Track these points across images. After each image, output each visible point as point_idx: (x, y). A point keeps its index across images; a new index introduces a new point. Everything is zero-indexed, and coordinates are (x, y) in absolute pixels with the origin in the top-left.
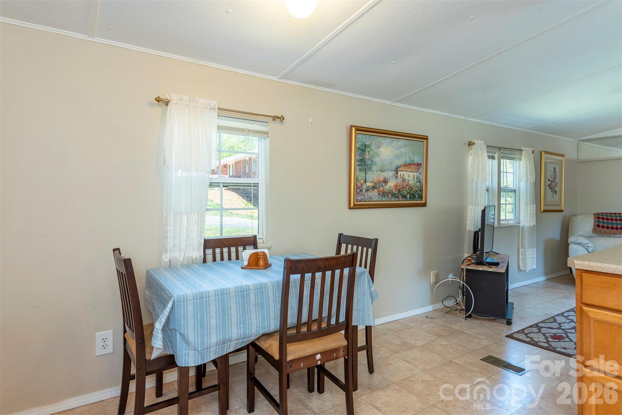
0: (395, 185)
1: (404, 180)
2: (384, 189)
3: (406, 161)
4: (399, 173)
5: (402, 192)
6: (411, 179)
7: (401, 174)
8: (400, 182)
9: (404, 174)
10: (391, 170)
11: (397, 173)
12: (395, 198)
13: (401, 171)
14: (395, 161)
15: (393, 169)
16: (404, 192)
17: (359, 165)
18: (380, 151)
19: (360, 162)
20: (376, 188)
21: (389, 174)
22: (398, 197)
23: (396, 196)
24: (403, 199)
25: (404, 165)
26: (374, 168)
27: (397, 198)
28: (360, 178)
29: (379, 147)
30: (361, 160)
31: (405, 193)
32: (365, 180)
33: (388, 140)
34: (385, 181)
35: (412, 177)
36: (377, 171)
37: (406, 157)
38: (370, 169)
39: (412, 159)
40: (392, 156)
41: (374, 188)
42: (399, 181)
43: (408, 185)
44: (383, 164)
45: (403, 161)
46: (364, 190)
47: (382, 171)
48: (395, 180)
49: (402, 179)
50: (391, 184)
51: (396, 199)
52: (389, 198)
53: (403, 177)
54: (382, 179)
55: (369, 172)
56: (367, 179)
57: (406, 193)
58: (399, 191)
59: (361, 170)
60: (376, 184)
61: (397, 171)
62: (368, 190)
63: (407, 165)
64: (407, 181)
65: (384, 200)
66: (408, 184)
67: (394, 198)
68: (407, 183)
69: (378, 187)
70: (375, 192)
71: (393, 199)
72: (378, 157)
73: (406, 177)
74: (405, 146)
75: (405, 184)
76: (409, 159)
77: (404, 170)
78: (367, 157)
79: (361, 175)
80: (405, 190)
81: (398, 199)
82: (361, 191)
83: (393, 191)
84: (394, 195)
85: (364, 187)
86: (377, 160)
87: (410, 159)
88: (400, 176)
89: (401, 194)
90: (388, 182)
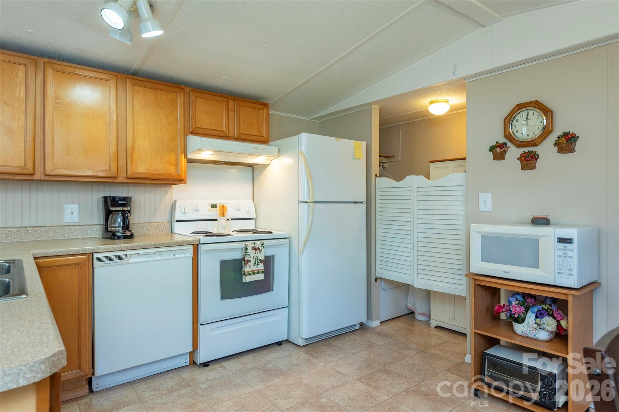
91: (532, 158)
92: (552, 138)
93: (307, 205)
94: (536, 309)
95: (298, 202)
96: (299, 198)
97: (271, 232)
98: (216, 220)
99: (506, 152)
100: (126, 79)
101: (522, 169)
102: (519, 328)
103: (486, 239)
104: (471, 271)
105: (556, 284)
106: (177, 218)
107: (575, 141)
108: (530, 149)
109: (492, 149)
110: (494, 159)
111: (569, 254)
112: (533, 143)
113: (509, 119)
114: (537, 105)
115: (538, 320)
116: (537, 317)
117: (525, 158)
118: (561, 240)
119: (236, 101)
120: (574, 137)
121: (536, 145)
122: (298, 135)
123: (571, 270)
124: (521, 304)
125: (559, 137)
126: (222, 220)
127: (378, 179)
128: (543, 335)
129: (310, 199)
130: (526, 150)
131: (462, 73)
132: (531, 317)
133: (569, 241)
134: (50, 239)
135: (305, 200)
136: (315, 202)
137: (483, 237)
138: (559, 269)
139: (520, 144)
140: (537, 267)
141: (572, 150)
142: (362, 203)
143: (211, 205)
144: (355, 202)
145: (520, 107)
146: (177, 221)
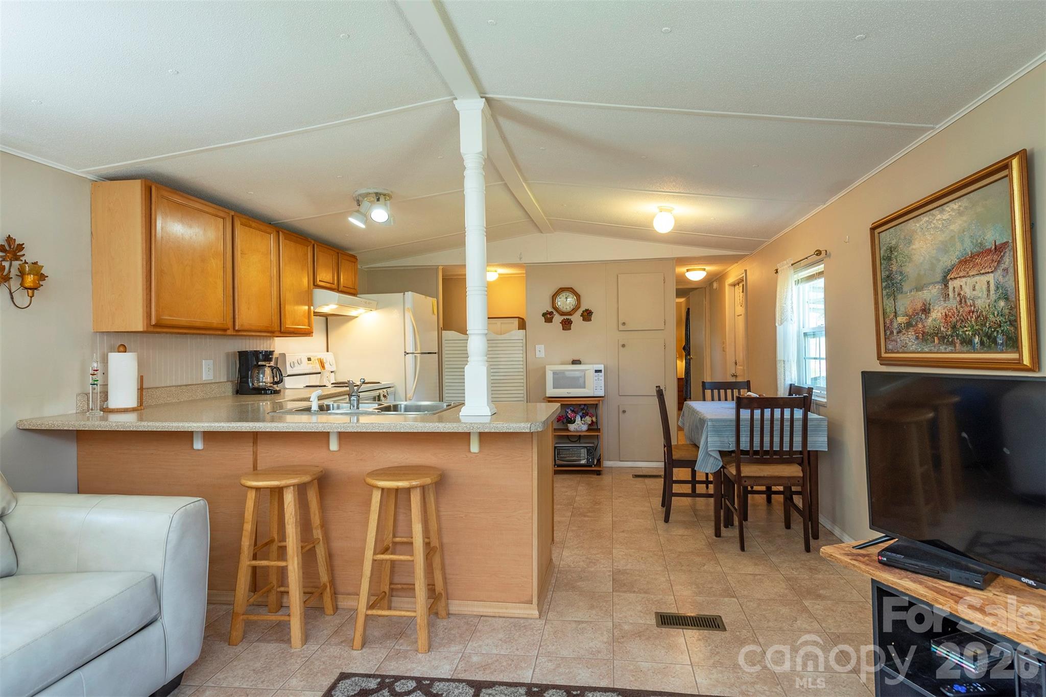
0: (944, 314)
1: (962, 300)
2: (924, 327)
3: (965, 250)
4: (951, 284)
5: (961, 330)
6: (980, 295)
7: (954, 288)
8: (954, 306)
9: (961, 286)
10: (934, 283)
11: (946, 286)
12: (947, 345)
13: (955, 278)
14: (940, 261)
15: (938, 280)
16: (965, 329)
17: (886, 288)
18: (913, 249)
19: (886, 281)
20: (912, 326)
21: (932, 293)
22: (952, 343)
23: (948, 341)
24: (965, 349)
25: (960, 262)
26: (906, 287)
27: (950, 344)
28: (888, 310)
29: (910, 242)
30: (888, 277)
31: (967, 333)
32: (895, 313)
33: (925, 219)
34: (926, 310)
35: (982, 288)
36: (911, 291)
37: (962, 242)
38: (900, 290)
39: (979, 241)
40: (935, 251)
41: (909, 325)
42: (953, 303)
43: (973, 312)
44: (919, 274)
45: (957, 253)
46: (895, 332)
47: (919, 289)
48: (942, 303)
49: (958, 299)
50: (937, 314)
51: (950, 348)
52: (935, 346)
53: (959, 294)
54: (919, 306)
55: (899, 296)
56: (897, 309)
57: (970, 333)
58: (954, 327)
59: (888, 296)
60: (910, 317)
61: (945, 282)
62: (899, 332)
63: (967, 262)
64: (971, 301)
65: (926, 350)
66: (973, 308)
67: (944, 346)
68: (971, 306)
69: (914, 323)
70: (911, 334)
71: (942, 348)
72: (909, 262)
73: (967, 291)
74: (960, 214)
75: (967, 309)
76: (972, 242)
77: (961, 274)
78: (894, 268)
79: (889, 304)
80: (967, 325)
81: (953, 348)
82: (892, 333)
83: (942, 329)
84: (944, 338)
85: (895, 325)
86: (909, 269)
87: (975, 241)
88: (954, 291)
89: (958, 335)
90: (930, 310)
91: (569, 323)
92: (580, 312)
93: (414, 357)
94: (581, 414)
95: (404, 353)
96: (405, 349)
97: (379, 383)
98: (320, 373)
99: (553, 317)
100: (278, 232)
101: (563, 329)
102: (572, 427)
103: (555, 373)
104: (547, 396)
105: (595, 396)
106: (289, 373)
107: (592, 314)
108: (568, 317)
109: (544, 315)
110: (545, 322)
111: (601, 378)
112: (570, 314)
113: (554, 297)
114: (571, 290)
115: (583, 419)
116: (581, 418)
117: (565, 322)
118: (597, 371)
119: (340, 254)
120: (591, 312)
121: (571, 315)
122: (402, 293)
123: (601, 387)
124: (573, 411)
125: (583, 311)
126: (326, 373)
127: (443, 332)
128: (585, 428)
129: (416, 349)
130: (565, 317)
131: (525, 260)
132: (578, 418)
133: (600, 371)
134: (198, 398)
135: (412, 352)
136: (422, 353)
137: (553, 373)
138: (596, 387)
139: (562, 314)
140: (585, 388)
141: (590, 320)
142: (436, 353)
143: (308, 358)
144: (429, 353)
145: (562, 290)
146: (288, 376)
